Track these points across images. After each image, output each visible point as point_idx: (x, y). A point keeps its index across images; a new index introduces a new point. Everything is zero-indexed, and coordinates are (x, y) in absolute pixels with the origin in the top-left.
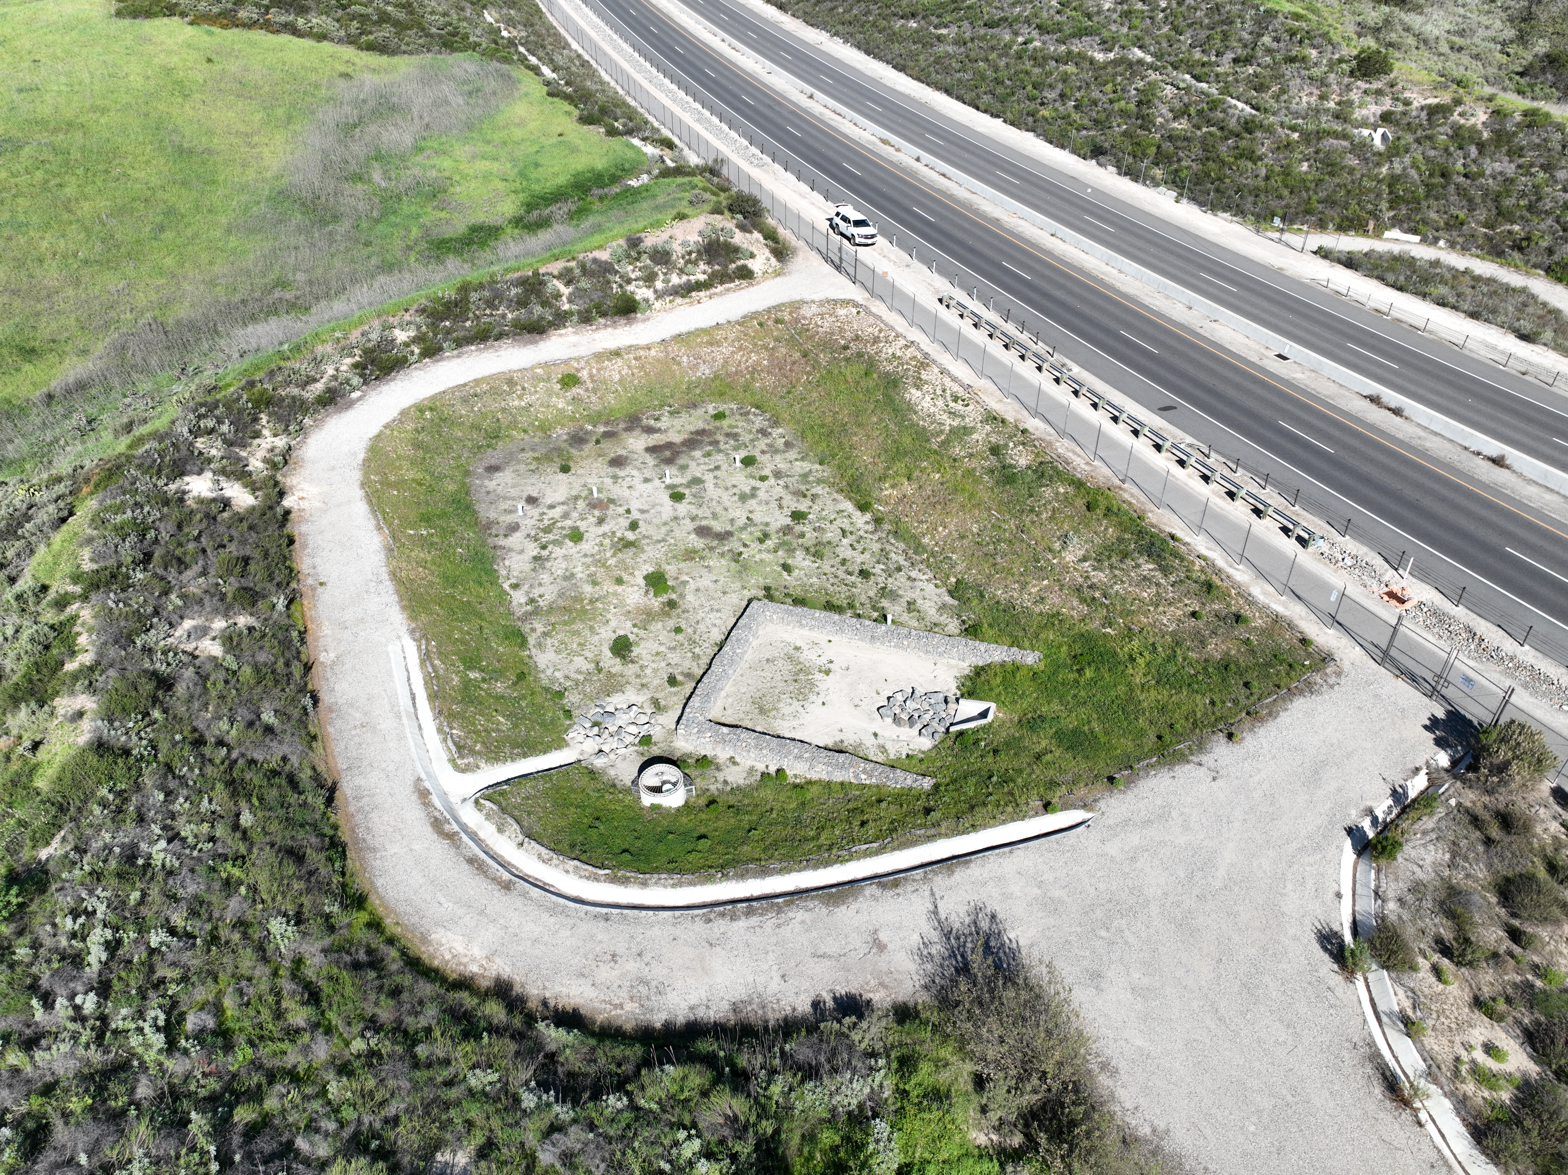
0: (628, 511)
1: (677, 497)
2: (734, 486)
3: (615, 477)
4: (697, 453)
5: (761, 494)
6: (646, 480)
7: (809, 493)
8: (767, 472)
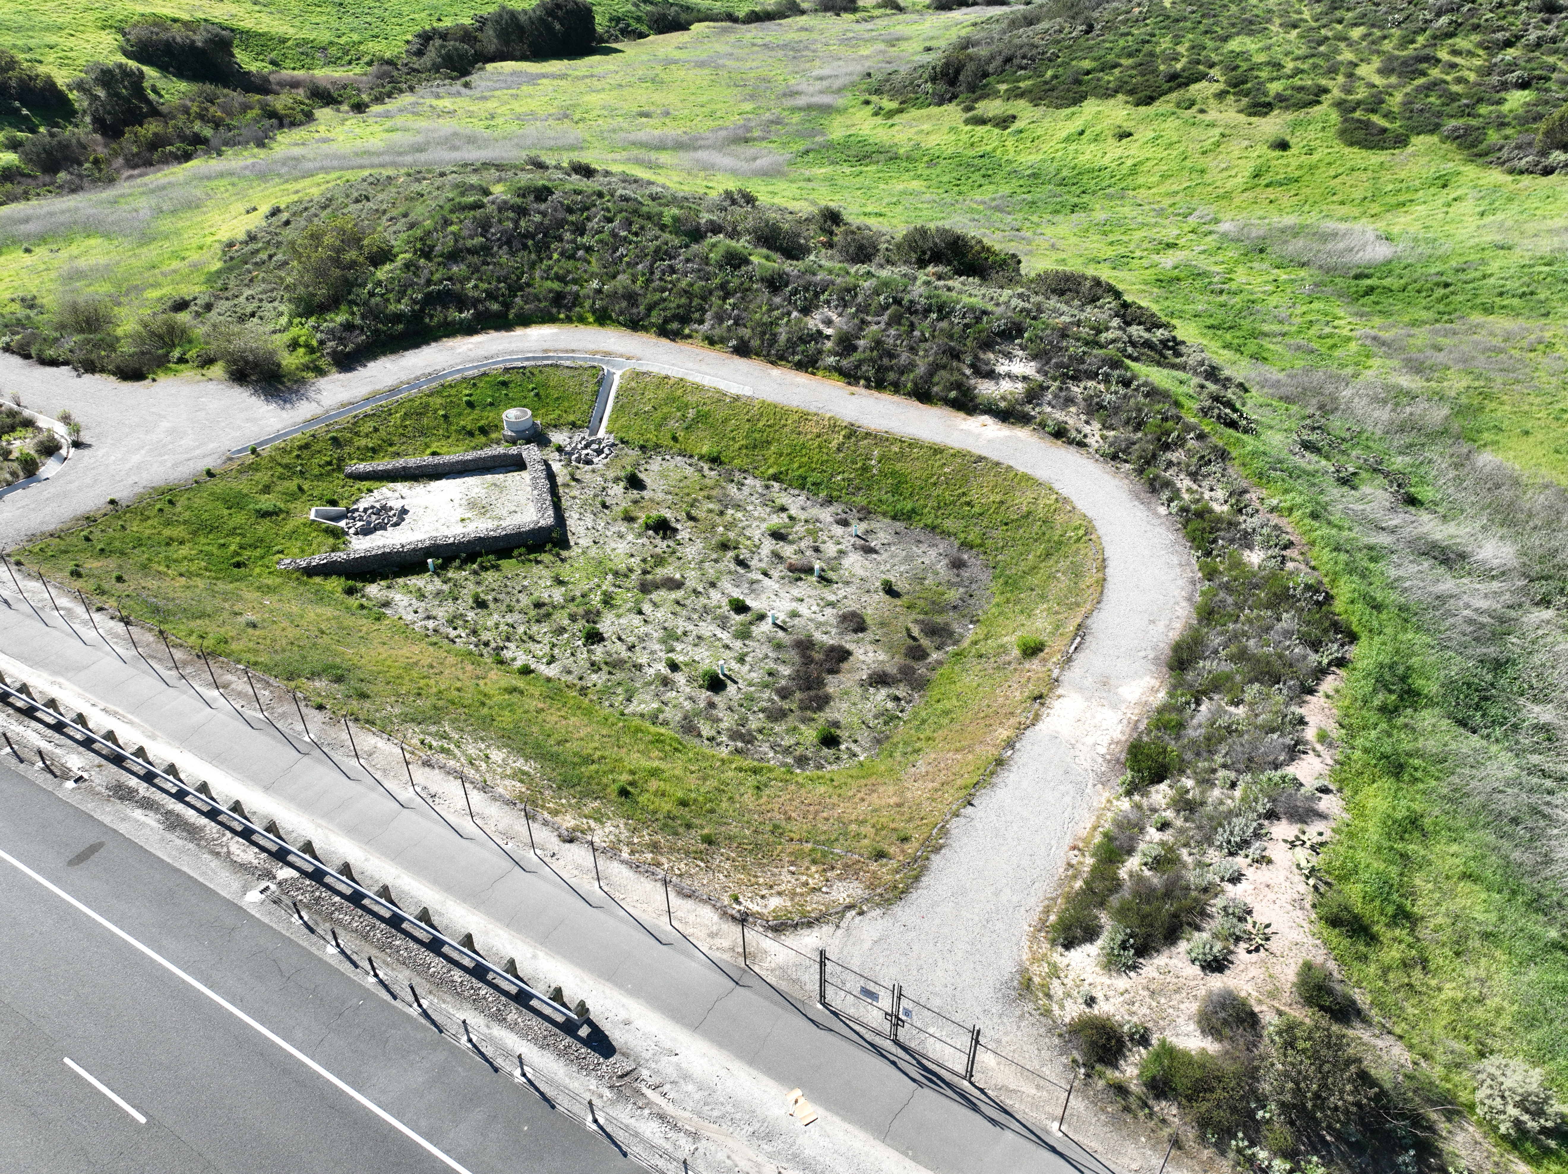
0: (766, 574)
1: (740, 608)
2: (696, 645)
3: (832, 604)
4: (786, 671)
5: (657, 647)
6: (794, 615)
7: (605, 668)
8: (680, 678)
